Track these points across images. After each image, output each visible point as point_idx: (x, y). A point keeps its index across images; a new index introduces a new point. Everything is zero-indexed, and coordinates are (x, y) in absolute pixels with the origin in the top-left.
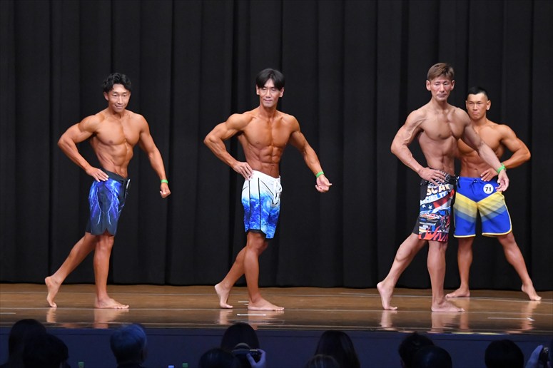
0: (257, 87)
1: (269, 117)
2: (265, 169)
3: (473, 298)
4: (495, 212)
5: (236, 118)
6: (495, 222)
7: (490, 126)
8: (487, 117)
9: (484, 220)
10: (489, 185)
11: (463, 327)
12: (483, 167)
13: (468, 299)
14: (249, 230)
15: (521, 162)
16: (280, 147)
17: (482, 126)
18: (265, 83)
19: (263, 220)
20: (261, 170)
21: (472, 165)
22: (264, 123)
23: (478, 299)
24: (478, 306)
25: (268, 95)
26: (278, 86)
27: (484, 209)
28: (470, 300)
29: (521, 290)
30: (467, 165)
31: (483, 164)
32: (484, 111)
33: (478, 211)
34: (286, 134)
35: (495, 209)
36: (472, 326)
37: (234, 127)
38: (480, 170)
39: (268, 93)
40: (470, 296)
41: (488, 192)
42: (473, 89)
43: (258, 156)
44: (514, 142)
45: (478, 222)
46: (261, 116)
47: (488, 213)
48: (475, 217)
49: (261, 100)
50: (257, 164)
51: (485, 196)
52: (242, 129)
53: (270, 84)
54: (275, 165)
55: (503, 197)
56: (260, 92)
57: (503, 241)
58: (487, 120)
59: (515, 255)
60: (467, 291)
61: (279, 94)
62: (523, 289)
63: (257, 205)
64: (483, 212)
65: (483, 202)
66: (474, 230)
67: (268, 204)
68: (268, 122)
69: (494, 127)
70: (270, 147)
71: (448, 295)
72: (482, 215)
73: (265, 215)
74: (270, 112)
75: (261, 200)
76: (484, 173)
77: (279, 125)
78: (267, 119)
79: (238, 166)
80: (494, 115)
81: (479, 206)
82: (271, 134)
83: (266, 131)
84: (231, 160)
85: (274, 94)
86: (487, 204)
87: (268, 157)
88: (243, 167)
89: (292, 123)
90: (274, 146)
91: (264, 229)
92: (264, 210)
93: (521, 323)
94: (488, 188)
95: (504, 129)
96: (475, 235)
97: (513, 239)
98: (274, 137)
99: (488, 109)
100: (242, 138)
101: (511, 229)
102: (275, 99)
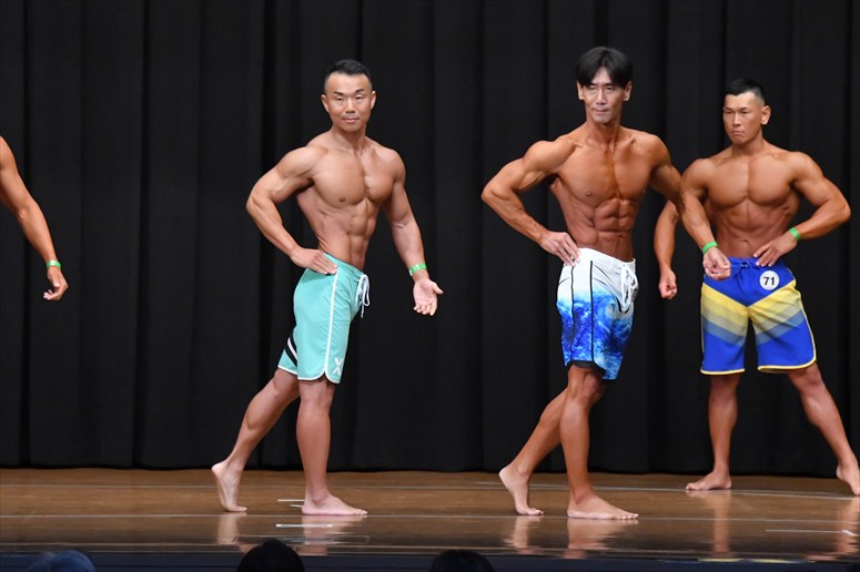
0: (579, 85)
1: (608, 142)
2: (606, 244)
3: (737, 492)
4: (783, 324)
5: (542, 150)
6: (783, 343)
7: (772, 155)
8: (765, 137)
9: (762, 340)
10: (770, 274)
11: (719, 548)
12: (758, 236)
13: (729, 492)
14: (572, 362)
15: (833, 225)
16: (632, 199)
17: (755, 156)
18: (593, 76)
19: (599, 343)
20: (596, 245)
21: (739, 233)
22: (598, 154)
23: (746, 493)
24: (747, 507)
25: (600, 98)
26: (618, 80)
27: (761, 320)
28: (733, 495)
29: (835, 477)
30: (729, 231)
31: (759, 231)
32: (757, 126)
33: (750, 322)
34: (641, 171)
35: (783, 320)
36: (735, 546)
37: (538, 168)
38: (754, 243)
39: (599, 96)
40: (732, 488)
41: (769, 286)
42: (735, 84)
43: (592, 220)
44: (819, 186)
45: (751, 345)
46: (590, 141)
47: (770, 326)
48: (744, 333)
49: (588, 110)
50: (587, 233)
51: (762, 294)
52: (555, 171)
53: (603, 77)
54: (624, 234)
55: (799, 295)
56: (584, 94)
57: (799, 382)
58: (766, 143)
59: (822, 407)
60: (725, 478)
61: (623, 96)
62: (838, 473)
63: (586, 314)
64: (759, 326)
65: (760, 306)
66: (741, 360)
67: (609, 312)
68: (607, 152)
69: (780, 157)
70: (614, 200)
71: (692, 485)
72: (757, 331)
73: (602, 333)
74: (609, 133)
75: (595, 304)
76: (759, 252)
77: (628, 154)
78: (603, 146)
79: (551, 240)
80: (779, 134)
81: (753, 314)
82: (613, 174)
83: (603, 169)
84: (535, 230)
85: (612, 96)
86: (767, 310)
87: (612, 220)
88: (560, 243)
89: (654, 150)
90: (622, 197)
91: (599, 360)
92: (600, 323)
93: (836, 541)
94: (769, 279)
95: (800, 161)
96: (743, 370)
97: (819, 377)
98: (619, 182)
99: (765, 122)
100: (557, 188)
101: (814, 358)
102: (614, 106)
